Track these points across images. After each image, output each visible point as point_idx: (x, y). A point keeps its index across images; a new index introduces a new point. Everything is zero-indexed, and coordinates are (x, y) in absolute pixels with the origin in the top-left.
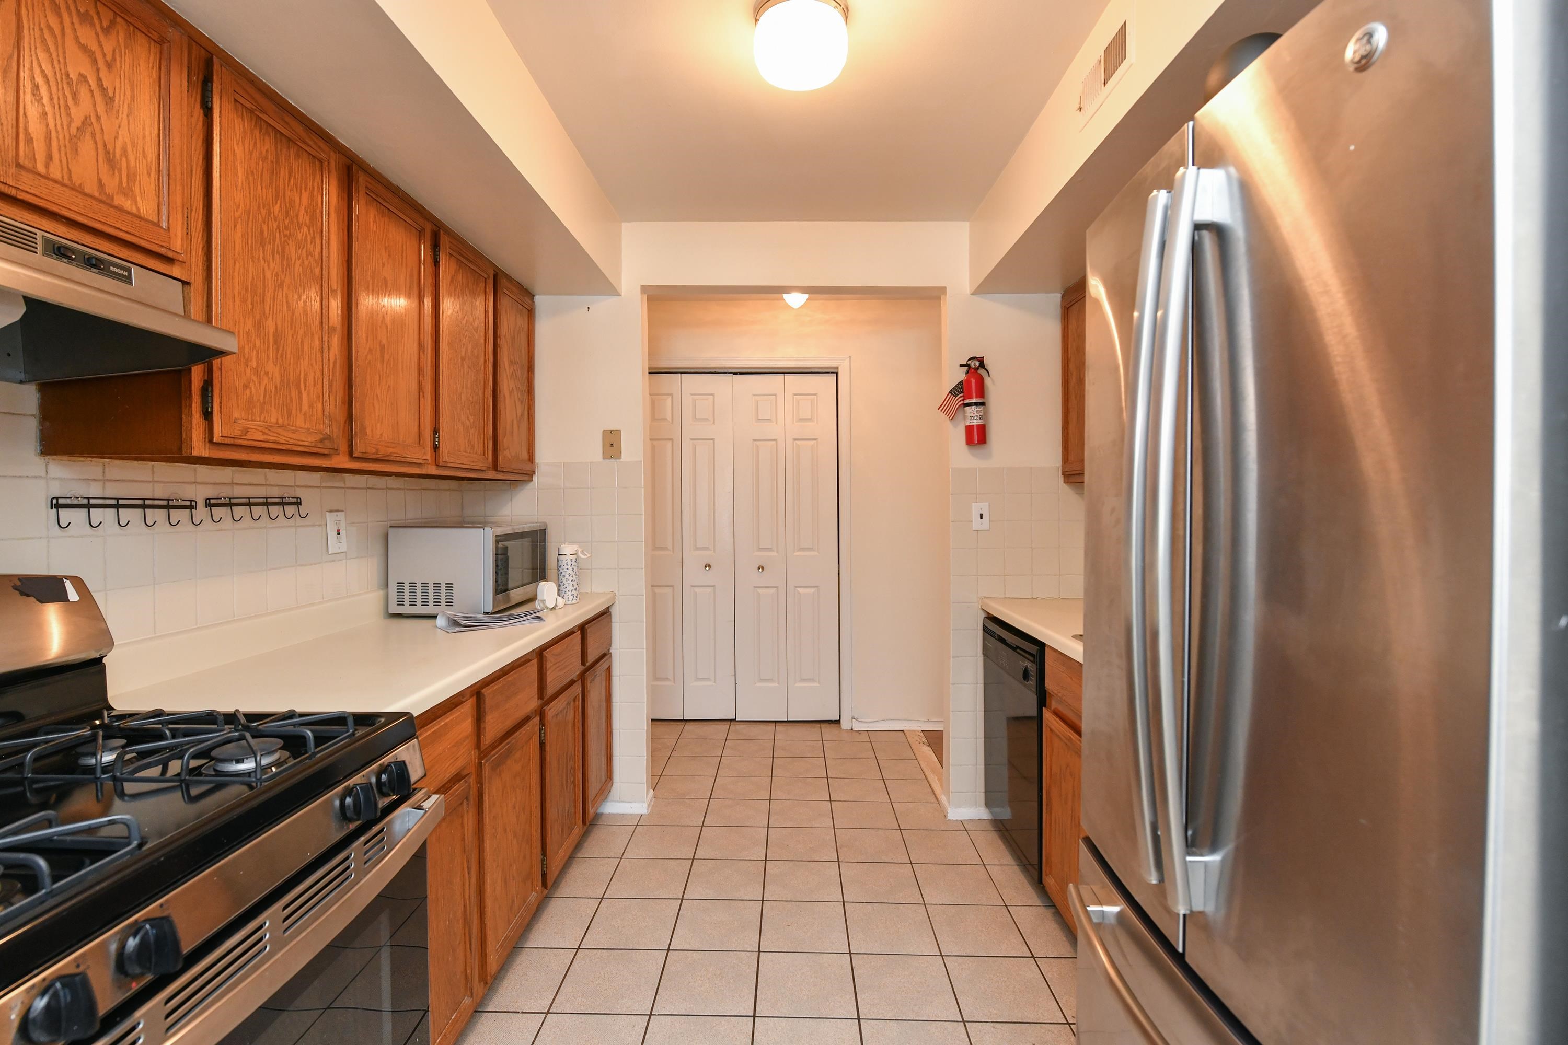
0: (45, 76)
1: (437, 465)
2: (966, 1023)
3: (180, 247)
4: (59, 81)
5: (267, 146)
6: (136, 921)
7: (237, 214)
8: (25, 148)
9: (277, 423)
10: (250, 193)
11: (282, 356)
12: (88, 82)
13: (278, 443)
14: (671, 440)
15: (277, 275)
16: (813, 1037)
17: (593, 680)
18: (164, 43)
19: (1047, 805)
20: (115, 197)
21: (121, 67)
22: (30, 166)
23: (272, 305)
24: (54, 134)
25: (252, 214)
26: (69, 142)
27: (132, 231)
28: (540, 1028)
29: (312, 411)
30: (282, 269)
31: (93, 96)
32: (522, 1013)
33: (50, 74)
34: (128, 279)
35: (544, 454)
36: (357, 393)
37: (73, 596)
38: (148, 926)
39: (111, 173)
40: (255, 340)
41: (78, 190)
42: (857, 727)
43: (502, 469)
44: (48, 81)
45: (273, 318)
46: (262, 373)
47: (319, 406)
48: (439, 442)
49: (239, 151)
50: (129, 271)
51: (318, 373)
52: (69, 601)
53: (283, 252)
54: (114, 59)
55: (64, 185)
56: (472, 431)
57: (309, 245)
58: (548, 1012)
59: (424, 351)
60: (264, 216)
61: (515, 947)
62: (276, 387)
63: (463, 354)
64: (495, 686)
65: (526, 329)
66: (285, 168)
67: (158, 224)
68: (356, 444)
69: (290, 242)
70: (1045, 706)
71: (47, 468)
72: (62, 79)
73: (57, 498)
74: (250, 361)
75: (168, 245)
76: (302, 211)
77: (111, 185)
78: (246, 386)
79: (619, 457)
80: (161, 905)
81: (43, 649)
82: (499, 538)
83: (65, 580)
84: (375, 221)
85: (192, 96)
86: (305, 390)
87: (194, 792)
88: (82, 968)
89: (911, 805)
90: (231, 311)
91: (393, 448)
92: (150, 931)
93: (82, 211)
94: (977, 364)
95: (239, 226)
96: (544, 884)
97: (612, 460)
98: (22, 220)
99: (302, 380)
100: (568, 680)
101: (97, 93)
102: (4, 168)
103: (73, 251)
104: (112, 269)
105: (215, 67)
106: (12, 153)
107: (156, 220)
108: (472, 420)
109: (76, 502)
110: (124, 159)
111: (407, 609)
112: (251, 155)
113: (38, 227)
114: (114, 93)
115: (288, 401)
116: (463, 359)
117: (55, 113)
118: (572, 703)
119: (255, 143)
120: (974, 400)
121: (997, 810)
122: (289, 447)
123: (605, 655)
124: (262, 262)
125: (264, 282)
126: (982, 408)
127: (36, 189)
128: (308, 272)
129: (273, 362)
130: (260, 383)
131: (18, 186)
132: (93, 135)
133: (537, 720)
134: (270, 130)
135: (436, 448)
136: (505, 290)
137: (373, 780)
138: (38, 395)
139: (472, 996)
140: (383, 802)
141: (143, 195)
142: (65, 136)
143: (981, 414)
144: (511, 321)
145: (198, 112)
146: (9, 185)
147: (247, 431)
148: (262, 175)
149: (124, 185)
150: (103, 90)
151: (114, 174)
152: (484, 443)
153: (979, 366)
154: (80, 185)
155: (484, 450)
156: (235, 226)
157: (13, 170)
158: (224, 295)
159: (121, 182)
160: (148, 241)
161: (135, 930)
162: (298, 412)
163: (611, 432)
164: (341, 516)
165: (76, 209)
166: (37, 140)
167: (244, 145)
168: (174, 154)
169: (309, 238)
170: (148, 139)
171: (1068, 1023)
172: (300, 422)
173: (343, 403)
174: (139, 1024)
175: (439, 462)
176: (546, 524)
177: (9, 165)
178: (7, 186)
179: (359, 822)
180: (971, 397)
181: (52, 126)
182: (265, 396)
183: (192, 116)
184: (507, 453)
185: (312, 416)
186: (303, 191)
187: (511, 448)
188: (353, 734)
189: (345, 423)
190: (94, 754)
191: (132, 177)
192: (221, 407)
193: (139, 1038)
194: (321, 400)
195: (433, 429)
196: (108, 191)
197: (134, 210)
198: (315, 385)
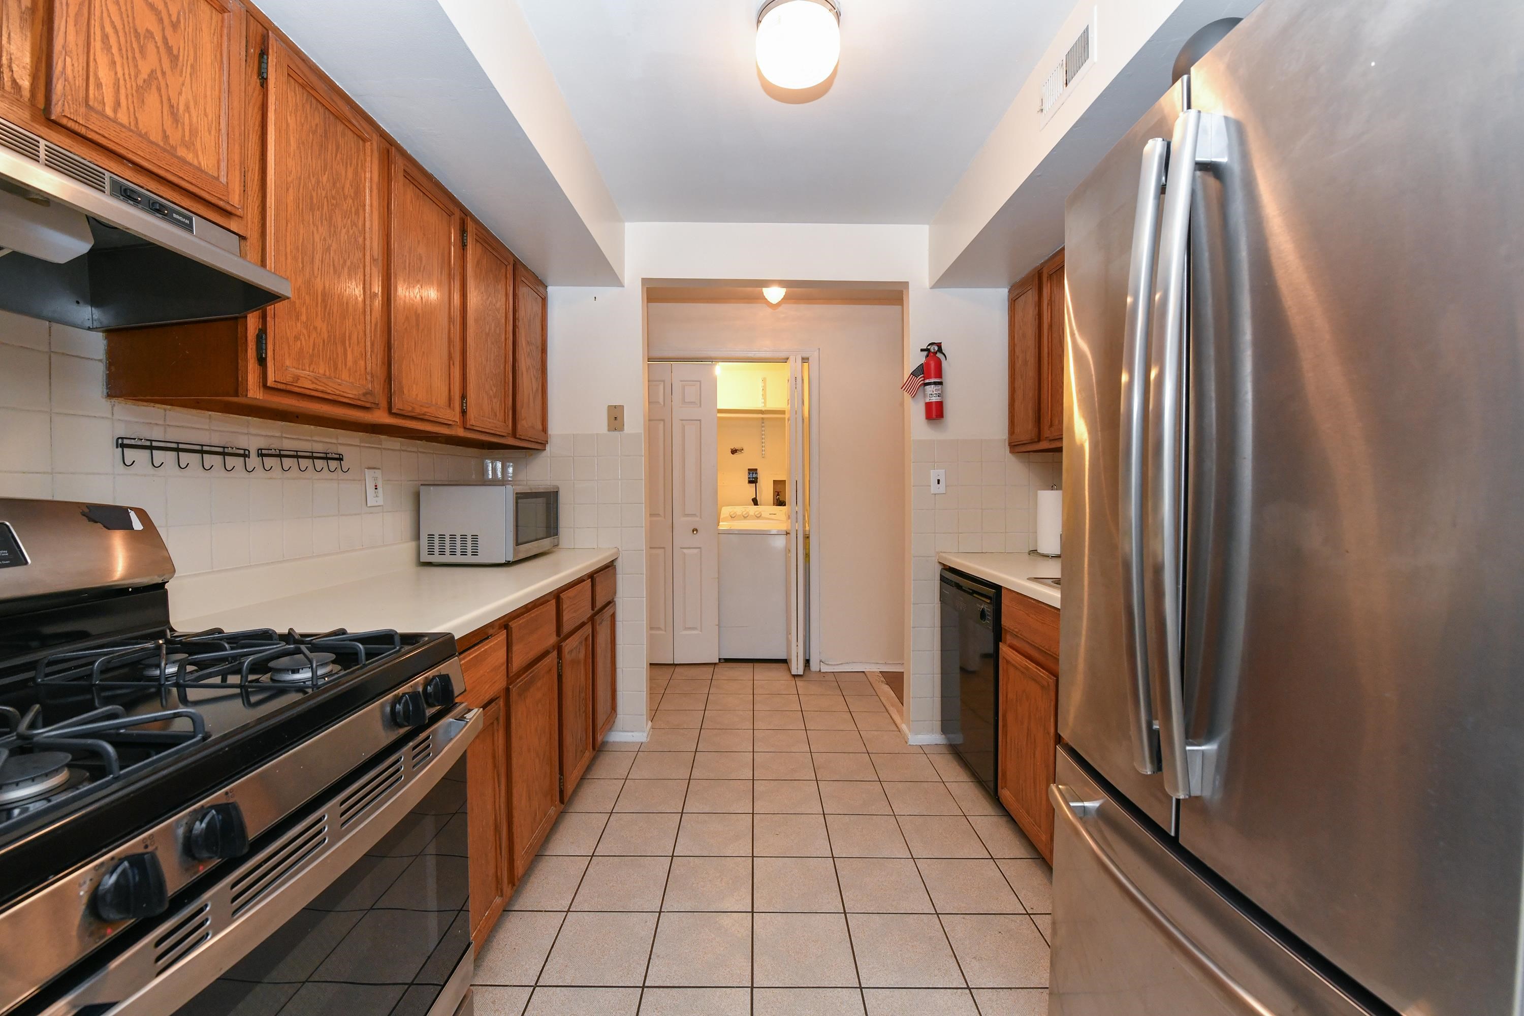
0: (114, 27)
1: (465, 428)
2: (939, 915)
3: (238, 203)
4: (128, 33)
5: (317, 120)
6: (202, 807)
7: (290, 179)
8: (95, 91)
9: (324, 375)
10: (301, 161)
11: (329, 314)
12: (154, 38)
13: (326, 393)
14: (663, 420)
15: (325, 239)
16: (806, 929)
17: (601, 623)
18: (225, 12)
19: (1003, 726)
20: (178, 148)
21: (185, 29)
22: (100, 108)
23: (320, 267)
24: (122, 82)
25: (302, 181)
26: (136, 91)
27: (194, 181)
28: (562, 925)
29: (356, 367)
30: (330, 235)
31: (158, 52)
32: (545, 911)
33: (119, 26)
34: (189, 228)
35: (556, 427)
36: (395, 355)
37: (137, 525)
38: (214, 811)
39: (175, 125)
40: (305, 296)
41: (144, 137)
42: (825, 669)
43: (520, 437)
44: (116, 32)
45: (321, 279)
46: (312, 327)
47: (362, 363)
48: (466, 406)
49: (291, 121)
50: (191, 220)
51: (361, 334)
52: (133, 529)
53: (331, 218)
54: (178, 21)
55: (131, 130)
56: (495, 400)
57: (353, 216)
58: (569, 911)
59: (453, 323)
60: (313, 183)
61: (538, 855)
62: (324, 341)
63: (487, 330)
64: (522, 621)
65: (540, 315)
66: (332, 142)
67: (217, 178)
68: (395, 400)
69: (337, 211)
70: (1001, 642)
71: (112, 410)
72: (130, 32)
73: (122, 438)
74: (301, 315)
75: (226, 198)
76: (348, 185)
77: (175, 137)
78: (297, 338)
79: (622, 429)
80: (227, 793)
81: (110, 570)
82: (519, 495)
83: (130, 511)
84: (412, 202)
85: (249, 66)
86: (350, 347)
87: (253, 699)
88: (150, 849)
89: (876, 733)
90: (284, 267)
91: (427, 407)
92: (216, 817)
93: (148, 157)
94: (936, 348)
95: (291, 190)
96: (562, 801)
97: (616, 433)
98: (90, 160)
99: (347, 338)
100: (581, 621)
101: (163, 50)
102: (75, 106)
103: (140, 195)
104: (175, 215)
105: (270, 42)
106: (82, 93)
107: (216, 175)
108: (495, 391)
109: (139, 443)
110: (187, 115)
111: (436, 558)
112: (303, 126)
113: (106, 168)
114: (179, 52)
115: (335, 356)
116: (488, 335)
117: (123, 63)
118: (584, 642)
119: (306, 117)
120: (932, 380)
121: (952, 736)
122: (335, 398)
123: (610, 603)
124: (312, 225)
125: (313, 244)
126: (940, 387)
127: (104, 130)
128: (353, 240)
129: (321, 318)
130: (309, 337)
131: (87, 125)
132: (159, 89)
133: (555, 653)
134: (320, 106)
135: (464, 412)
136: (523, 279)
137: (420, 689)
138: (105, 342)
139: (502, 896)
140: (430, 712)
141: (204, 151)
142: (132, 85)
143: (939, 392)
144: (528, 306)
145: (255, 80)
146: (79, 123)
147: (297, 378)
148: (312, 146)
149: (187, 139)
150: (169, 49)
151: (177, 127)
152: (505, 412)
153: (938, 351)
154: (146, 133)
155: (505, 418)
156: (288, 190)
157: (83, 110)
158: (277, 251)
159: (184, 136)
160: (208, 192)
161: (201, 814)
162: (344, 367)
163: (615, 407)
164: (378, 473)
165: (142, 154)
166: (106, 86)
167: (296, 117)
168: (233, 116)
169: (353, 210)
170: (209, 99)
171: (1028, 914)
172: (345, 375)
173: (383, 363)
174: (206, 906)
175: (466, 424)
176: (558, 488)
177: (80, 104)
178: (77, 124)
179: (409, 728)
180: (929, 378)
181: (120, 75)
182: (313, 350)
183: (249, 85)
184: (524, 422)
185: (356, 371)
186: (349, 166)
187: (528, 421)
188: (399, 651)
189: (385, 381)
190: (158, 666)
191: (194, 132)
192: (274, 354)
193: (207, 920)
194: (364, 358)
195: (461, 395)
196: (172, 142)
197: (196, 163)
198: (358, 342)
